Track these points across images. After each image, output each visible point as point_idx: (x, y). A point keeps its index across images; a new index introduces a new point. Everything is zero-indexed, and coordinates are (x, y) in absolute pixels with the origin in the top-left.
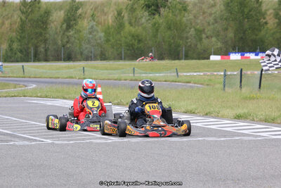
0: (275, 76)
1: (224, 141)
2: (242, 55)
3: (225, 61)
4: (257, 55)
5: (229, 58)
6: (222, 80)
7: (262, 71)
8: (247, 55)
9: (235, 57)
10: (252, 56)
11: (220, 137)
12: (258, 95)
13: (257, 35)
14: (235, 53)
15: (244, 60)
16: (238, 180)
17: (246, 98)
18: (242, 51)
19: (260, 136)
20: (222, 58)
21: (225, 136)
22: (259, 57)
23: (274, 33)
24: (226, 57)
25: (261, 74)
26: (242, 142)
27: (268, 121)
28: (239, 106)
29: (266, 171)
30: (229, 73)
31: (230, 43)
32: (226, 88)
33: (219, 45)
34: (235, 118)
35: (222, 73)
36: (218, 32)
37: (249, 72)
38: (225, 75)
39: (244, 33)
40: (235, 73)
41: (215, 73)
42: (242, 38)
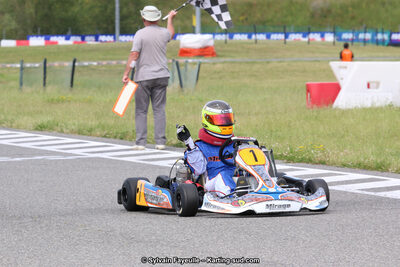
0: (93, 69)
1: (19, 162)
2: (47, 39)
3: (22, 47)
4: (68, 39)
5: (28, 44)
6: (18, 75)
7: (74, 62)
8: (53, 39)
9: (37, 42)
10: (61, 41)
11: (13, 156)
12: (70, 95)
13: (66, 11)
14: (37, 36)
15: (49, 46)
16: (39, 216)
17: (51, 102)
18: (46, 33)
19: (71, 155)
20: (18, 44)
21: (21, 156)
22: (70, 42)
23: (91, 8)
24: (24, 42)
25: (74, 66)
26: (45, 163)
27: (83, 132)
28: (41, 112)
29: (78, 204)
30: (28, 65)
31: (29, 22)
32: (24, 86)
33: (14, 25)
34: (36, 129)
35: (19, 66)
36: (12, 6)
37: (56, 64)
38: (22, 68)
39: (50, 8)
40: (37, 65)
41: (8, 66)
42: (46, 15)
